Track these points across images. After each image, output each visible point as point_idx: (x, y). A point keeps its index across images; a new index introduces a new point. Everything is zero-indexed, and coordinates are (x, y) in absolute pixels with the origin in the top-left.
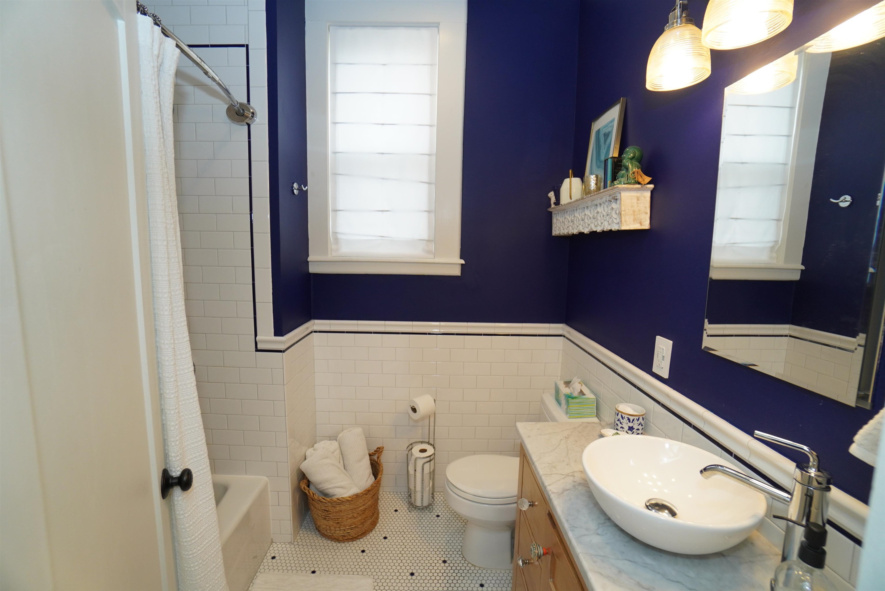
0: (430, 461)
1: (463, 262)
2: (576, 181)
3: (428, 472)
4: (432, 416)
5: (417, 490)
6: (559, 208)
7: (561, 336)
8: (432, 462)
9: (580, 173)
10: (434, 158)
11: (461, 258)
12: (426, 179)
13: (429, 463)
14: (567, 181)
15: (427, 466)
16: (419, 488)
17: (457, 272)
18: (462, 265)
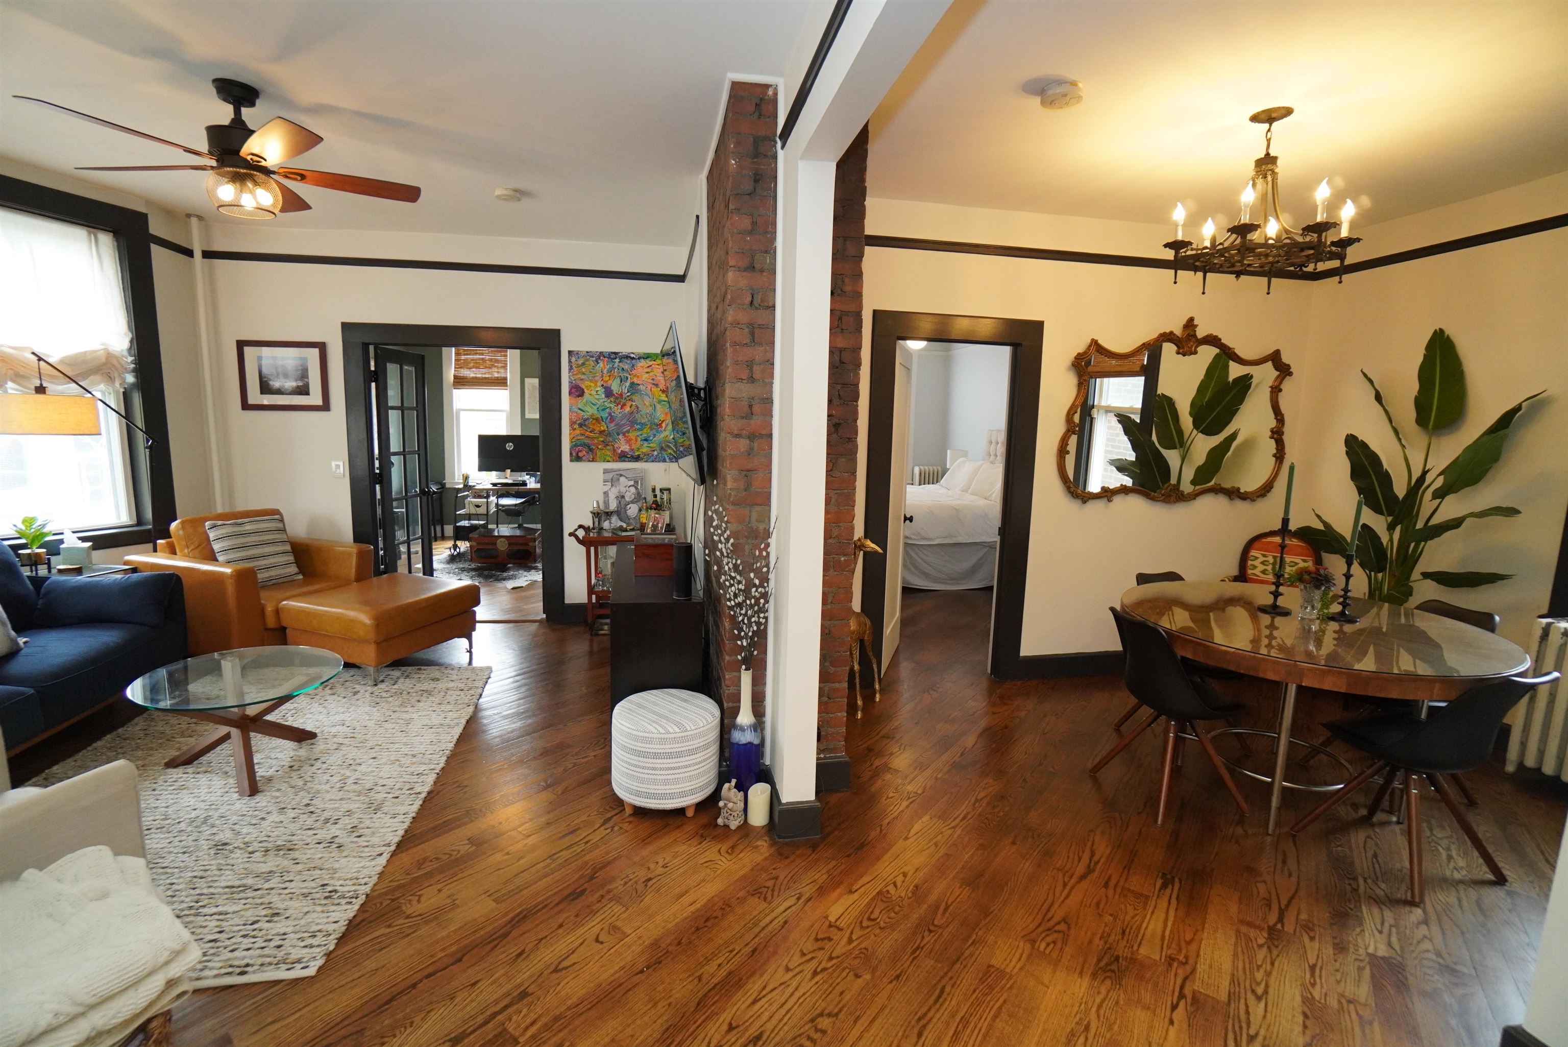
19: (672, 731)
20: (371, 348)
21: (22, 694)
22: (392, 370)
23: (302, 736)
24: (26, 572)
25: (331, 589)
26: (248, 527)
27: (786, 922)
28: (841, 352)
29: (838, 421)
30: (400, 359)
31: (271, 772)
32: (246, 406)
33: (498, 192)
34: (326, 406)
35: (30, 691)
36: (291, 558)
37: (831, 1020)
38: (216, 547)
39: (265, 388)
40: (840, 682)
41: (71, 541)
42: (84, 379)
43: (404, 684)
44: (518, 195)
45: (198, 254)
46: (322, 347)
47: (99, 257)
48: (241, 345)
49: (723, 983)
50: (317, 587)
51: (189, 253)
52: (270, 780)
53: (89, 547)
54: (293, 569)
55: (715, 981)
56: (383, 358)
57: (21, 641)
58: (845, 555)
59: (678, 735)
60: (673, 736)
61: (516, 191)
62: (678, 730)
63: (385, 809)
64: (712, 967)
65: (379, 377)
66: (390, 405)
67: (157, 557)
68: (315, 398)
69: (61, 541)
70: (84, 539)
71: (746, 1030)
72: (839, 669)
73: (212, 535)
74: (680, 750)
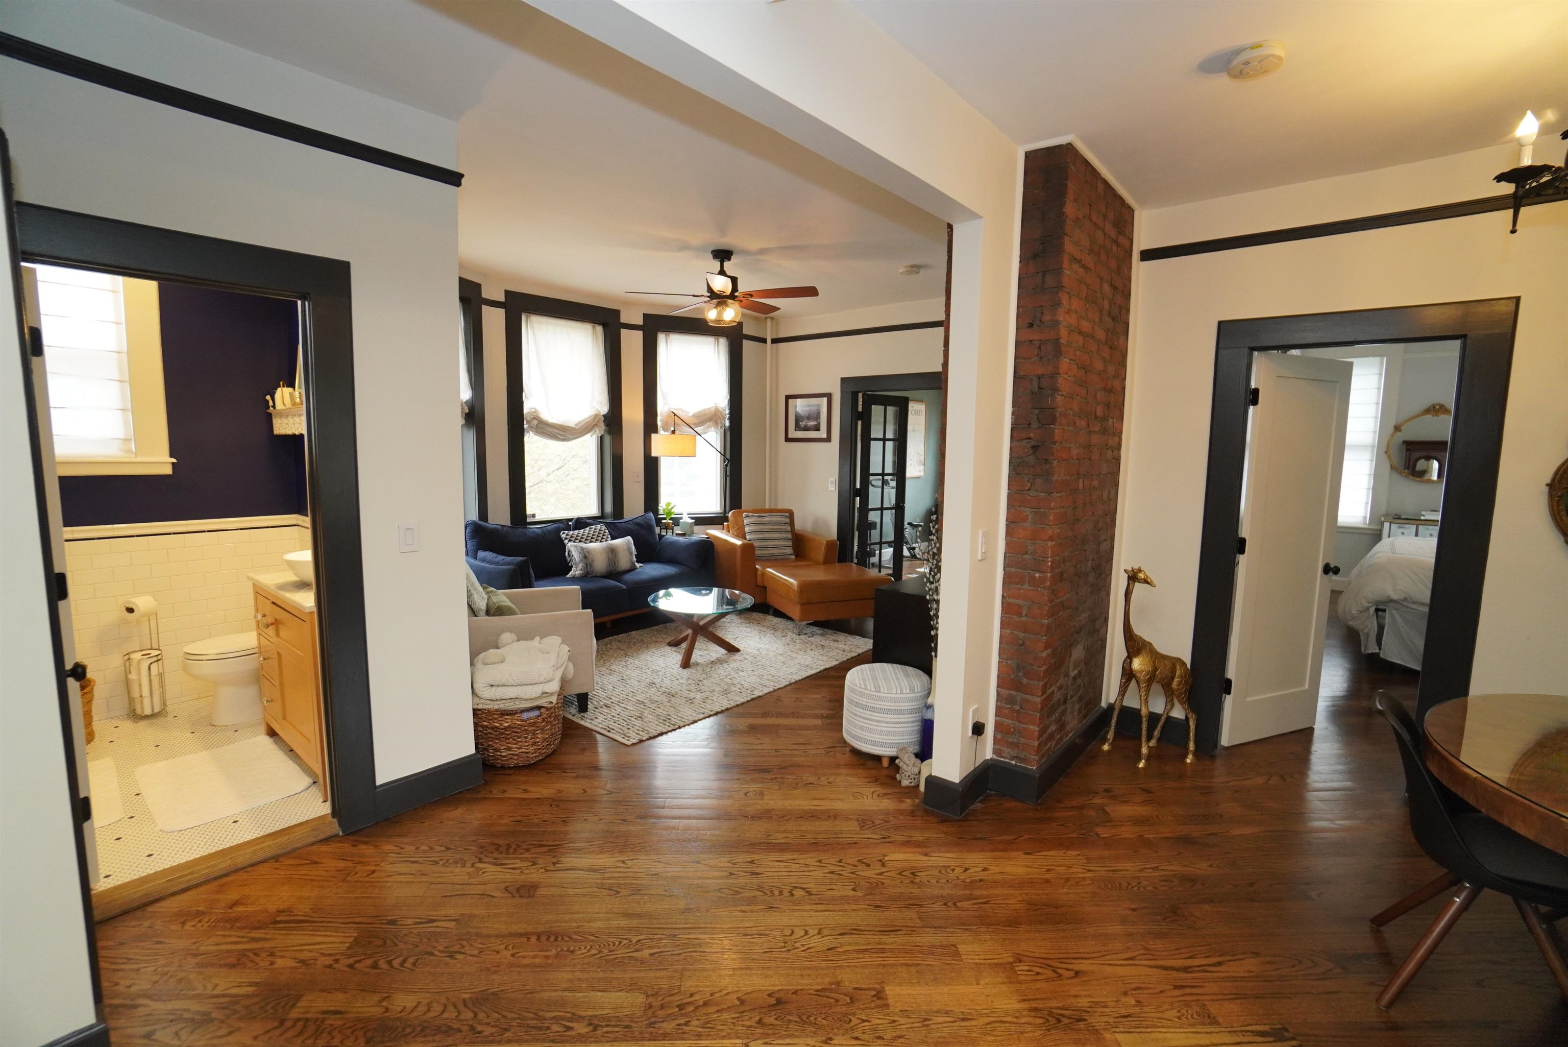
0: (157, 661)
1: (174, 460)
2: (287, 391)
3: (157, 673)
4: (152, 615)
5: (144, 695)
6: (275, 411)
7: (295, 525)
8: (160, 662)
9: (291, 385)
10: (125, 356)
11: (171, 456)
12: (116, 377)
13: (156, 663)
14: (279, 390)
15: (153, 667)
16: (146, 692)
17: (168, 471)
18: (173, 463)
19: (869, 688)
20: (860, 395)
21: (621, 587)
22: (877, 411)
23: (732, 649)
24: (657, 530)
25: (807, 565)
26: (767, 519)
27: (856, 843)
28: (1039, 378)
29: (1035, 444)
30: (886, 401)
31: (699, 661)
32: (788, 439)
33: (900, 271)
34: (828, 439)
35: (624, 587)
36: (790, 543)
37: (805, 894)
38: (747, 529)
39: (798, 427)
40: (1033, 695)
41: (686, 519)
42: (697, 427)
43: (817, 639)
44: (914, 269)
45: (769, 341)
46: (829, 396)
47: (718, 352)
48: (788, 398)
49: (775, 845)
50: (803, 563)
51: (764, 341)
52: (697, 664)
53: (692, 523)
54: (790, 551)
55: (774, 841)
56: (870, 401)
57: (638, 565)
58: (1040, 572)
59: (872, 693)
60: (868, 692)
61: (913, 266)
62: (873, 689)
63: (729, 695)
64: (779, 835)
65: (866, 417)
66: (872, 437)
67: (722, 533)
68: (823, 434)
69: (681, 518)
70: (692, 518)
71: (757, 867)
72: (1032, 682)
73: (746, 521)
74: (874, 706)
